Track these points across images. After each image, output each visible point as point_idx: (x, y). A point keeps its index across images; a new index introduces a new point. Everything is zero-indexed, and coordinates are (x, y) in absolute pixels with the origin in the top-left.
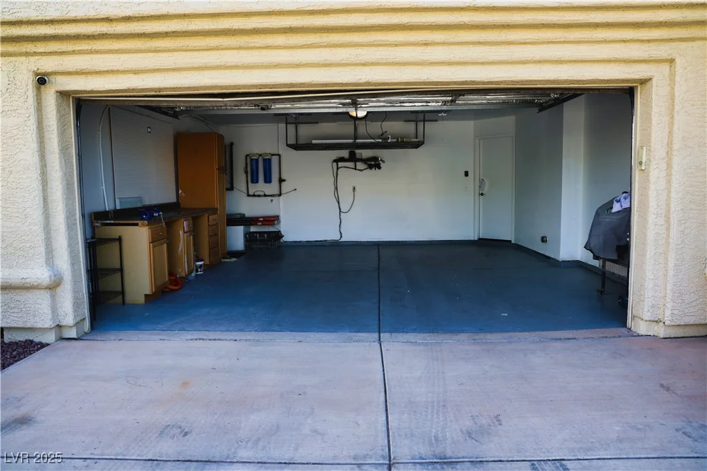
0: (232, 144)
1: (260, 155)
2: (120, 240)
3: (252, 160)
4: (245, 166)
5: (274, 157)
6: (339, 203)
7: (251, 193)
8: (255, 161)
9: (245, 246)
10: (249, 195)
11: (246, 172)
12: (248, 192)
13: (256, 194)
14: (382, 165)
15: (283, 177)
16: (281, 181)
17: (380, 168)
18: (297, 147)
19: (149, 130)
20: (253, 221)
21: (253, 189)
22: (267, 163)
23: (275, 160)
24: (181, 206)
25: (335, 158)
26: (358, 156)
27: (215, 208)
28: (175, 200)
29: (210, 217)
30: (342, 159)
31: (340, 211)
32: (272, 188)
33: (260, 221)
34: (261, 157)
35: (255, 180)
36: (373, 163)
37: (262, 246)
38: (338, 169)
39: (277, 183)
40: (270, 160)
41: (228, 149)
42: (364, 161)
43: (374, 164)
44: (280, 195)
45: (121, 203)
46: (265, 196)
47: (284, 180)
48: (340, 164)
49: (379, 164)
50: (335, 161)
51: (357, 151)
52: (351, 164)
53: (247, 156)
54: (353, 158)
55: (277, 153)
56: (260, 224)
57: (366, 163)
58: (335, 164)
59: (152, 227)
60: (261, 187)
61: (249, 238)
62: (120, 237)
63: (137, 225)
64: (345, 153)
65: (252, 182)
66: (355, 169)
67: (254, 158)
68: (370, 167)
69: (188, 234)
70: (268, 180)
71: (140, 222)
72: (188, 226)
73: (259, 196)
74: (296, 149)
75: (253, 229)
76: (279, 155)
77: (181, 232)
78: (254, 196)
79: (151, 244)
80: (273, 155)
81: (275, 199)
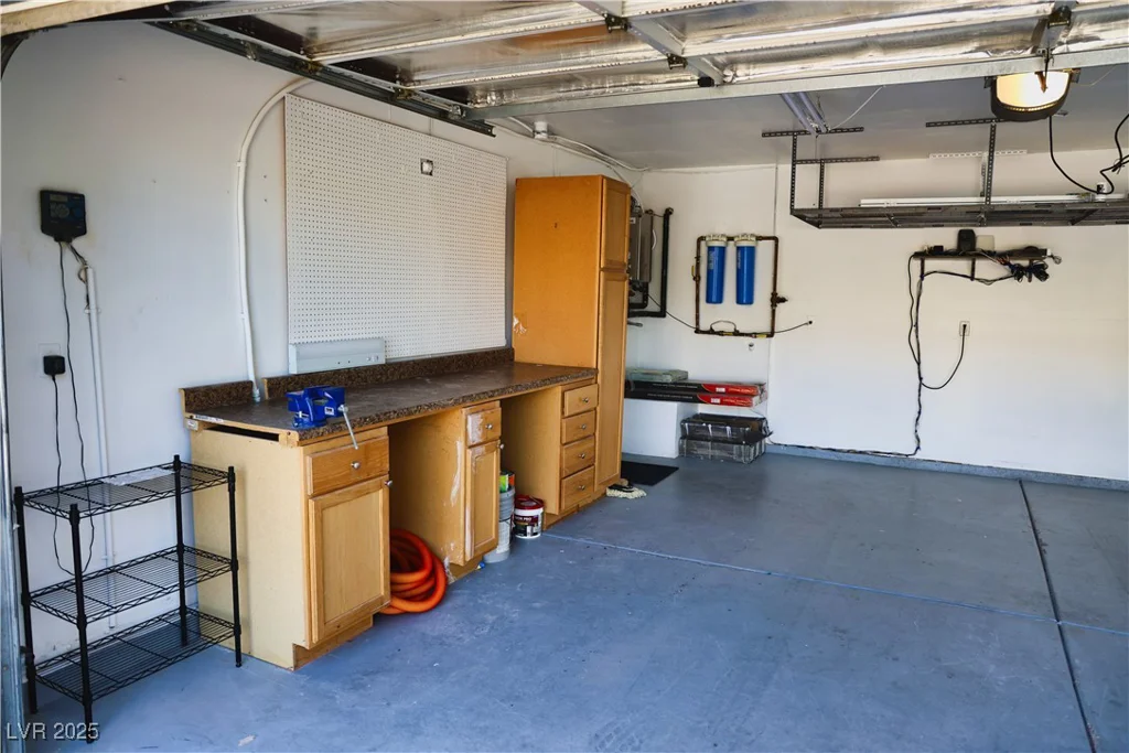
0: (668, 213)
1: (730, 239)
2: (230, 477)
3: (711, 249)
4: (694, 262)
5: (761, 243)
6: (919, 364)
7: (704, 326)
8: (716, 253)
9: (681, 449)
10: (698, 331)
11: (697, 278)
12: (697, 323)
13: (716, 328)
14: (1051, 268)
15: (781, 293)
16: (776, 300)
17: (1043, 276)
18: (820, 217)
19: (426, 167)
20: (702, 392)
21: (711, 315)
22: (747, 256)
23: (764, 252)
24: (516, 359)
25: (918, 250)
26: (981, 244)
27: (588, 369)
28: (500, 342)
29: (567, 394)
30: (937, 252)
31: (921, 384)
32: (754, 316)
33: (718, 395)
34: (731, 243)
35: (715, 296)
36: (1025, 263)
37: (717, 453)
38: (922, 276)
39: (768, 303)
40: (752, 250)
41: (658, 223)
42: (1003, 257)
43: (1029, 265)
44: (771, 335)
45: (299, 357)
46: (737, 333)
47: (783, 300)
48: (931, 264)
49: (1044, 267)
50: (917, 255)
51: (979, 231)
52: (962, 265)
53: (701, 239)
54: (967, 248)
55: (771, 235)
56: (718, 401)
57: (1006, 263)
58: (916, 263)
59: (315, 447)
60: (727, 312)
61: (692, 432)
62: (231, 469)
63: (275, 437)
64: (947, 237)
65: (709, 300)
66: (972, 278)
67: (716, 244)
68: (1018, 273)
69: (481, 449)
70: (745, 296)
71: (282, 433)
72: (484, 427)
73: (721, 333)
74: (818, 225)
75: (702, 409)
76: (775, 239)
77: (460, 446)
78: (711, 332)
79: (311, 503)
80: (759, 238)
81: (760, 342)
